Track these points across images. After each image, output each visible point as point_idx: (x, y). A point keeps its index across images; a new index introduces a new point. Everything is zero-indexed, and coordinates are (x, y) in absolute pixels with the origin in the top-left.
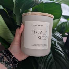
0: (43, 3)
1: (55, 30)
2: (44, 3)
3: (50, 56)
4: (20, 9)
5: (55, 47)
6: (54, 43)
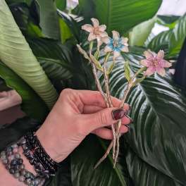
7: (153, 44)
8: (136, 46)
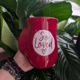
0: (52, 3)
1: (63, 31)
2: (54, 3)
3: (64, 61)
4: (26, 12)
5: (68, 50)
6: (66, 46)
7: (67, 28)
8: (59, 30)
